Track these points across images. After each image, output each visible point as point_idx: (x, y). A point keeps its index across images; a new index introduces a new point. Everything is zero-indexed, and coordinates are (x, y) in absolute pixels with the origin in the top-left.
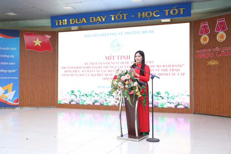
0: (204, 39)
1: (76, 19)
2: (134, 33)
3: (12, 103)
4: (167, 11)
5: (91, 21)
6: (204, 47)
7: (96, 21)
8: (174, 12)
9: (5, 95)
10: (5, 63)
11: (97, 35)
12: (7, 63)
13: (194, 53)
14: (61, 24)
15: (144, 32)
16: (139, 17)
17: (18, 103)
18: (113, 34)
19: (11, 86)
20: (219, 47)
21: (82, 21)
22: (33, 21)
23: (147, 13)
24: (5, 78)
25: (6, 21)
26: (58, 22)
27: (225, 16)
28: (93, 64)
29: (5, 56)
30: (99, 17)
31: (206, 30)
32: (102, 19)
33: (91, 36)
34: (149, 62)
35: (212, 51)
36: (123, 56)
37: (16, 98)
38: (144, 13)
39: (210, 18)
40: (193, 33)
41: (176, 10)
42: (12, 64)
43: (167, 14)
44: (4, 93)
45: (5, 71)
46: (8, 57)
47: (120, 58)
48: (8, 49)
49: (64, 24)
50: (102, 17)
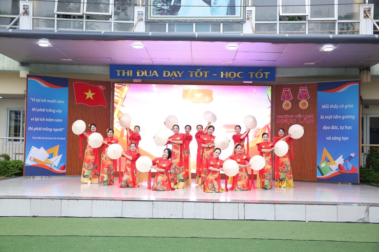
0: (287, 105)
3: (58, 170)
4: (252, 73)
5: (164, 75)
6: (287, 112)
8: (259, 75)
9: (49, 160)
10: (50, 120)
12: (53, 120)
13: (275, 119)
14: (124, 75)
16: (222, 76)
17: (65, 171)
19: (56, 149)
20: (301, 114)
21: (153, 74)
22: (81, 66)
23: (230, 74)
24: (50, 138)
25: (41, 63)
26: (121, 73)
27: (308, 85)
29: (50, 110)
30: (174, 72)
31: (288, 95)
32: (178, 75)
35: (294, 118)
37: (62, 165)
38: (227, 73)
39: (293, 85)
40: (274, 97)
41: (261, 73)
42: (58, 120)
43: (252, 77)
44: (49, 158)
45: (51, 130)
46: (54, 111)
48: (54, 101)
49: (128, 75)
50: (178, 72)
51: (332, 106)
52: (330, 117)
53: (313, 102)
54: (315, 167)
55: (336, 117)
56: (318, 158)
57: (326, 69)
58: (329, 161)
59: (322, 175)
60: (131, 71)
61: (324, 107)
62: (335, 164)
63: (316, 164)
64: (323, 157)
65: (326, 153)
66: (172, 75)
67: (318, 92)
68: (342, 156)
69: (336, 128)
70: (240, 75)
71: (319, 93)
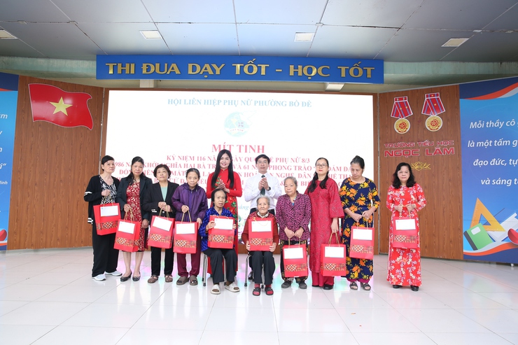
0: (402, 125)
1: (158, 65)
2: (273, 103)
4: (343, 69)
5: (190, 72)
6: (402, 138)
7: (201, 73)
8: (356, 72)
11: (196, 102)
13: (381, 149)
14: (119, 72)
15: (292, 104)
16: (292, 73)
17: (5, 242)
18: (231, 103)
20: (430, 141)
21: (170, 70)
22: (52, 61)
23: (306, 68)
26: (115, 69)
27: (441, 90)
28: (185, 158)
30: (207, 66)
31: (404, 109)
32: (214, 70)
33: (183, 102)
34: (301, 160)
35: (417, 146)
36: (251, 146)
38: (300, 67)
39: (412, 90)
40: (379, 113)
41: (359, 69)
43: (343, 75)
47: (243, 149)
49: (127, 72)
50: (214, 66)
51: (490, 124)
52: (488, 144)
53: (452, 119)
54: (459, 234)
55: (500, 143)
56: (464, 218)
57: (467, 63)
58: (487, 223)
59: (475, 248)
60: (133, 66)
61: (472, 125)
62: (501, 229)
63: (460, 229)
64: (476, 215)
65: (480, 208)
66: (203, 70)
67: (461, 100)
68: (515, 215)
69: (501, 162)
70: (323, 71)
71: (464, 103)
